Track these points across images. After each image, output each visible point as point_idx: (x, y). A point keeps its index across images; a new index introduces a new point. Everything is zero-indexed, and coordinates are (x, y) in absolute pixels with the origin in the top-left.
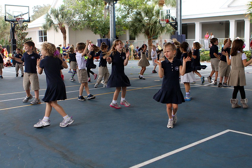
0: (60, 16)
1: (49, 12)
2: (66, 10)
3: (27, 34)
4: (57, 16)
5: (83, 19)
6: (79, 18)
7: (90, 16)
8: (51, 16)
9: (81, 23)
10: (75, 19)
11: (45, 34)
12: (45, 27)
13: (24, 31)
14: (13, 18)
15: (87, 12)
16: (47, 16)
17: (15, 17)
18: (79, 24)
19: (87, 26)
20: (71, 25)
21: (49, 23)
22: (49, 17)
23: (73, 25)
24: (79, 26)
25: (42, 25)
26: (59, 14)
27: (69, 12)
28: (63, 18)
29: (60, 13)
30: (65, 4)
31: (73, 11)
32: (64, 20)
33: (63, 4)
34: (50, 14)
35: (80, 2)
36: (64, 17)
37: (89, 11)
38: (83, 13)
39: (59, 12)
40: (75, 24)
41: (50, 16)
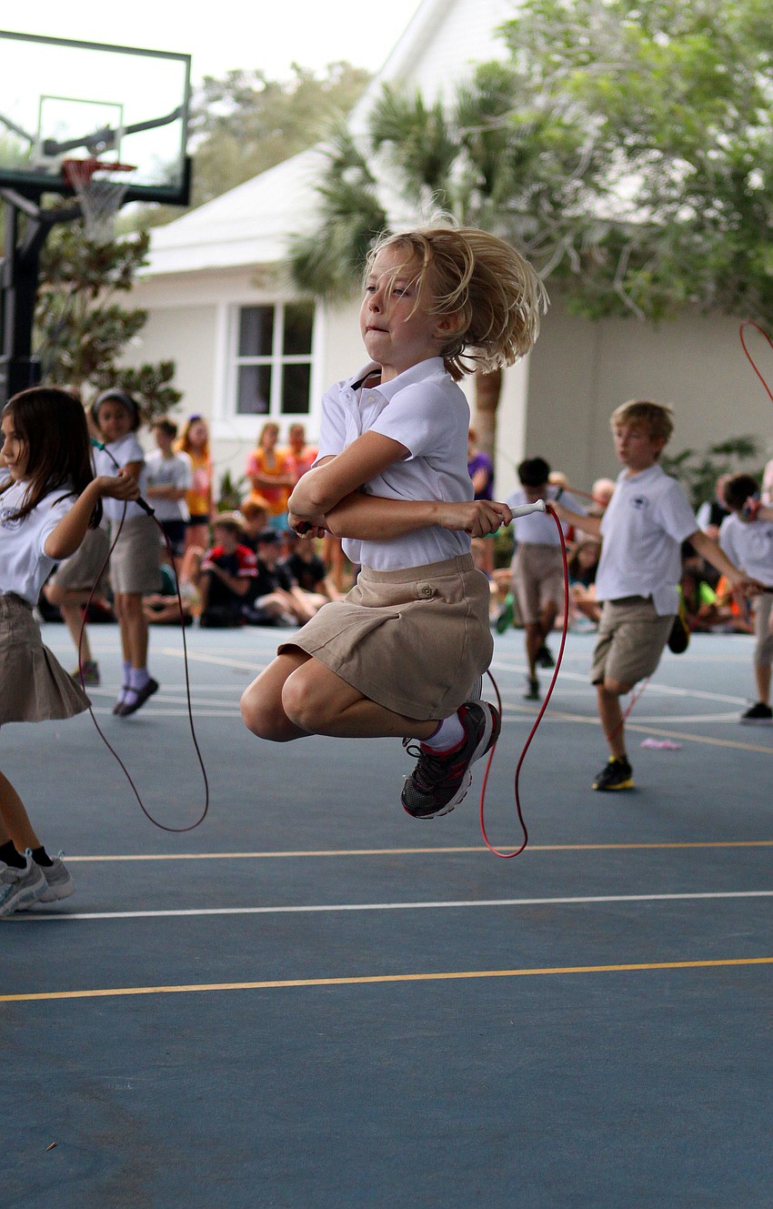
0: (460, 170)
1: (359, 127)
2: (522, 115)
3: (135, 322)
4: (430, 170)
5: (686, 214)
6: (641, 203)
7: (756, 180)
8: (376, 166)
9: (663, 248)
10: (599, 207)
11: (299, 338)
12: (307, 269)
13: (107, 299)
14: (39, 160)
15: (724, 140)
16: (339, 166)
17: (51, 148)
18: (638, 260)
19: (721, 282)
20: (562, 269)
21: (344, 234)
22: (351, 176)
23: (585, 261)
24: (641, 278)
25: (276, 253)
26: (452, 152)
27: (556, 133)
28: (486, 190)
29: (466, 142)
30: (514, 60)
31: (595, 124)
32: (497, 212)
33: (498, 52)
34: (363, 146)
35: (662, 40)
36: (505, 175)
37: (752, 132)
38: (689, 155)
39: (454, 137)
40: (600, 258)
41: (361, 164)
